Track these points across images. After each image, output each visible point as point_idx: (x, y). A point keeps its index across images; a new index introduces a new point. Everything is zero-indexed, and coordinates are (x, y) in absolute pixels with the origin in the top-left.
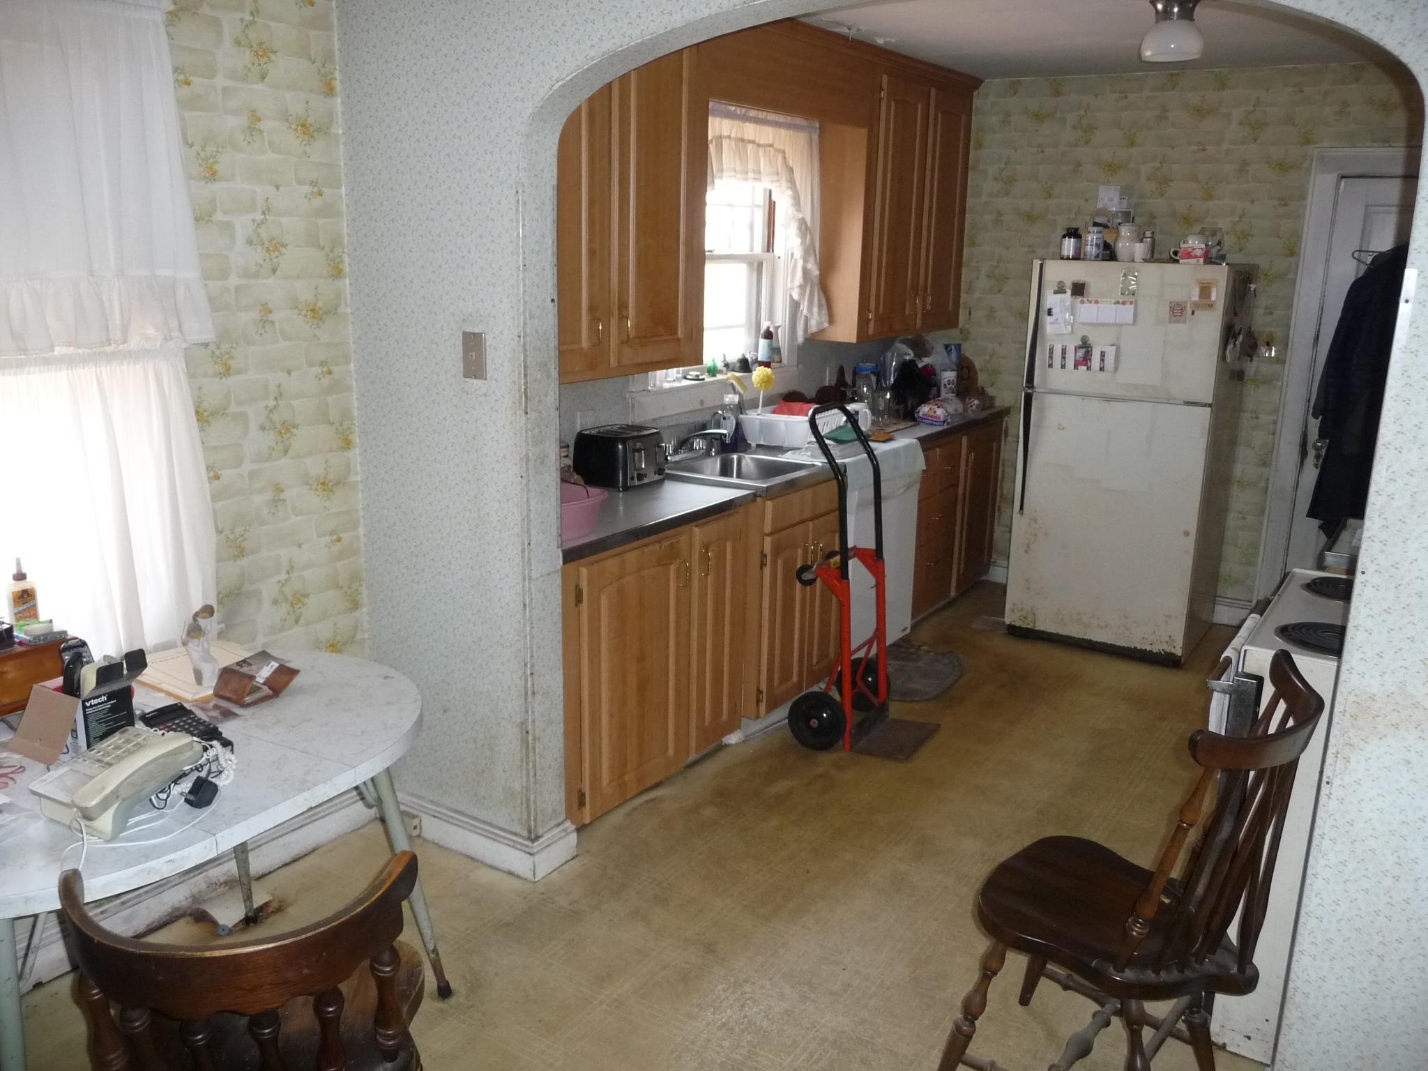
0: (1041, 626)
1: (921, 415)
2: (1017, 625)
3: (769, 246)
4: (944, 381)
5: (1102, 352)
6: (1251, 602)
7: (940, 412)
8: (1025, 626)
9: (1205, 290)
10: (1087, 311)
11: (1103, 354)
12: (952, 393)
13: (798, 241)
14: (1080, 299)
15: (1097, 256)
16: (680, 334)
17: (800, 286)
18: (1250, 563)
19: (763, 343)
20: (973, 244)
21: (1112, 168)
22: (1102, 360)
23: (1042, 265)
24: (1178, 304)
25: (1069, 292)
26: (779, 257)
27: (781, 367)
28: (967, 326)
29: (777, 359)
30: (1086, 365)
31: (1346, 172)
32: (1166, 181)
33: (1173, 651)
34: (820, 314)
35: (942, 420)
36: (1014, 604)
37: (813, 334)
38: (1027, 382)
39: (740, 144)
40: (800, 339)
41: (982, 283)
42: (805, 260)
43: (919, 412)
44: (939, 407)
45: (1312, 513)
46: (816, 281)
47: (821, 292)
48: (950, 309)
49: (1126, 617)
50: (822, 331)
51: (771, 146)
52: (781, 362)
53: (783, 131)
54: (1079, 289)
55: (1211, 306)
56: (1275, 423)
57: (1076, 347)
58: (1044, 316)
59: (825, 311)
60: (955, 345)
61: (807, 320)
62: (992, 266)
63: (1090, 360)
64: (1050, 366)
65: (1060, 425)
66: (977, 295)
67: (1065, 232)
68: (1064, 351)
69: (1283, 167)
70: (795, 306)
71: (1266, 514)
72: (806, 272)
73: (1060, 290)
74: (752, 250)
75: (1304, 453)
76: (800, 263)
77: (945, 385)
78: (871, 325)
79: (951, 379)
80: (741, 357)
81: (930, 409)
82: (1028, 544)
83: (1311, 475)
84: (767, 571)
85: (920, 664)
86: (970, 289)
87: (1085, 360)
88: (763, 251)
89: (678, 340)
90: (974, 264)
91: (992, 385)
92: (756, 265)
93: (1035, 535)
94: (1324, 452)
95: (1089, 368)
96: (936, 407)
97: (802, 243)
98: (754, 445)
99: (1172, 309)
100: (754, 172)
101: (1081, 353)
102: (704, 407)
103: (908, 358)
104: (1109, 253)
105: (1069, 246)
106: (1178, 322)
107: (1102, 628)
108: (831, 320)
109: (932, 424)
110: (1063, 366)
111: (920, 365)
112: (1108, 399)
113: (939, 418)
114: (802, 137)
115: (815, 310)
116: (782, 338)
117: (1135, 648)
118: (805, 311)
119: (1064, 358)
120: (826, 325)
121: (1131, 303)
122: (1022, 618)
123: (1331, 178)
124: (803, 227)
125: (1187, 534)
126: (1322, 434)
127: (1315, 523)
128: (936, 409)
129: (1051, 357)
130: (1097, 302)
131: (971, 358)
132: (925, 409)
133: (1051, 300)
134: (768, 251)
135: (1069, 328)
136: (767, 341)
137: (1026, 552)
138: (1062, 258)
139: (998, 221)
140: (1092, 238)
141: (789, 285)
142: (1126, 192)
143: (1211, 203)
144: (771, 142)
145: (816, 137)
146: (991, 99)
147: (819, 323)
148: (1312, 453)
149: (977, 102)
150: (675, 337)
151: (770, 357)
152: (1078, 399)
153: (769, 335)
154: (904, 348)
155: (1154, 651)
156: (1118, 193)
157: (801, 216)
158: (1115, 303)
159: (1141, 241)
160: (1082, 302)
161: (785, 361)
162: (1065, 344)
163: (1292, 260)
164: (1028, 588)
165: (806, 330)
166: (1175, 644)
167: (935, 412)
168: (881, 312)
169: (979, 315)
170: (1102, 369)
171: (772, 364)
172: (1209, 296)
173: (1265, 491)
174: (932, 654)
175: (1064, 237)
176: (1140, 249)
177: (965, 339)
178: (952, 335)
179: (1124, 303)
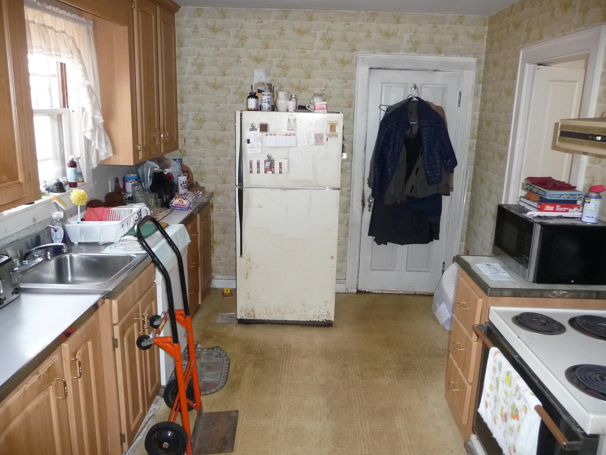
0: (258, 317)
1: (174, 204)
2: (244, 318)
3: (65, 103)
4: (180, 183)
5: (280, 163)
6: (345, 280)
7: (185, 202)
8: (249, 319)
9: (333, 127)
10: (269, 140)
11: (280, 164)
12: (186, 189)
13: (89, 100)
14: (265, 133)
15: (269, 109)
16: (21, 179)
17: (92, 131)
18: (343, 261)
19: (70, 171)
20: (183, 101)
21: (258, 60)
22: (281, 168)
23: (241, 114)
24: (319, 135)
25: (259, 130)
26: (73, 111)
27: (83, 185)
28: (184, 148)
29: (80, 179)
30: (271, 170)
31: (372, 66)
32: (286, 68)
33: (330, 319)
34: (107, 149)
35: (187, 207)
36: (242, 308)
37: (102, 161)
38: (239, 183)
39: (43, 28)
40: (95, 165)
41: (190, 123)
42: (94, 114)
43: (172, 203)
44: (184, 199)
45: (370, 234)
46: (102, 127)
47: (106, 134)
48: (175, 139)
49: (304, 305)
50: (108, 159)
51: (64, 32)
52: (83, 181)
53: (70, 23)
54: (264, 128)
55: (336, 136)
56: (350, 191)
57: (265, 160)
58: (245, 144)
59: (110, 147)
60: (179, 159)
61: (97, 152)
62: (195, 114)
63: (274, 167)
64: (251, 172)
65: (259, 205)
66: (188, 130)
67: (249, 95)
68: (258, 164)
69: (343, 63)
70: (88, 143)
71: (349, 236)
72: (94, 120)
73: (253, 129)
74: (52, 107)
75: (363, 205)
76: (90, 115)
77: (181, 184)
78: (140, 153)
79: (184, 181)
80: (56, 182)
81: (180, 201)
82: (247, 273)
83: (368, 215)
84: (118, 350)
85: (202, 360)
86: (183, 127)
87: (271, 168)
88: (61, 107)
89: (20, 183)
90: (184, 113)
91: (202, 181)
92: (56, 117)
93: (250, 268)
94: (372, 204)
95: (273, 172)
96: (182, 199)
97: (90, 102)
98: (76, 243)
99: (316, 138)
100: (55, 50)
101: (268, 164)
102: (36, 223)
103: (156, 169)
104: (274, 108)
105: (252, 103)
106: (320, 145)
107: (292, 313)
108: (114, 152)
109: (181, 210)
110: (258, 172)
111: (165, 173)
112: (285, 189)
113: (186, 206)
114: (83, 29)
115: (103, 145)
116: (82, 165)
117: (310, 321)
118: (97, 147)
119: (258, 167)
120: (111, 155)
121: (294, 135)
122: (247, 314)
123: (366, 69)
124: (90, 90)
125: (332, 258)
127: (371, 238)
128: (183, 201)
129: (251, 167)
130: (275, 135)
131: (188, 166)
132: (175, 202)
133: (248, 134)
134: (64, 107)
135: (260, 150)
136: (72, 169)
137: (246, 278)
138: (249, 110)
139: (196, 88)
140: (265, 98)
141: (83, 130)
142: (267, 74)
143: (310, 80)
144: (64, 30)
145: (91, 30)
146: (186, 18)
147: (107, 154)
148: (367, 204)
149: (177, 20)
150: (16, 182)
151: (76, 179)
152: (269, 190)
153: (73, 164)
154: (153, 164)
155: (320, 321)
156: (264, 74)
157: (89, 83)
158: (285, 135)
159: (290, 100)
160: (267, 135)
161: (85, 181)
162: (258, 159)
163: (351, 109)
164: (249, 298)
165: (98, 159)
166: (330, 316)
167: (183, 202)
168: (145, 145)
169: (190, 141)
170: (280, 172)
171: (78, 183)
172: (335, 131)
173: (348, 225)
174: (205, 350)
175: (249, 97)
176: (292, 105)
177: (184, 156)
178: (176, 154)
179: (290, 135)
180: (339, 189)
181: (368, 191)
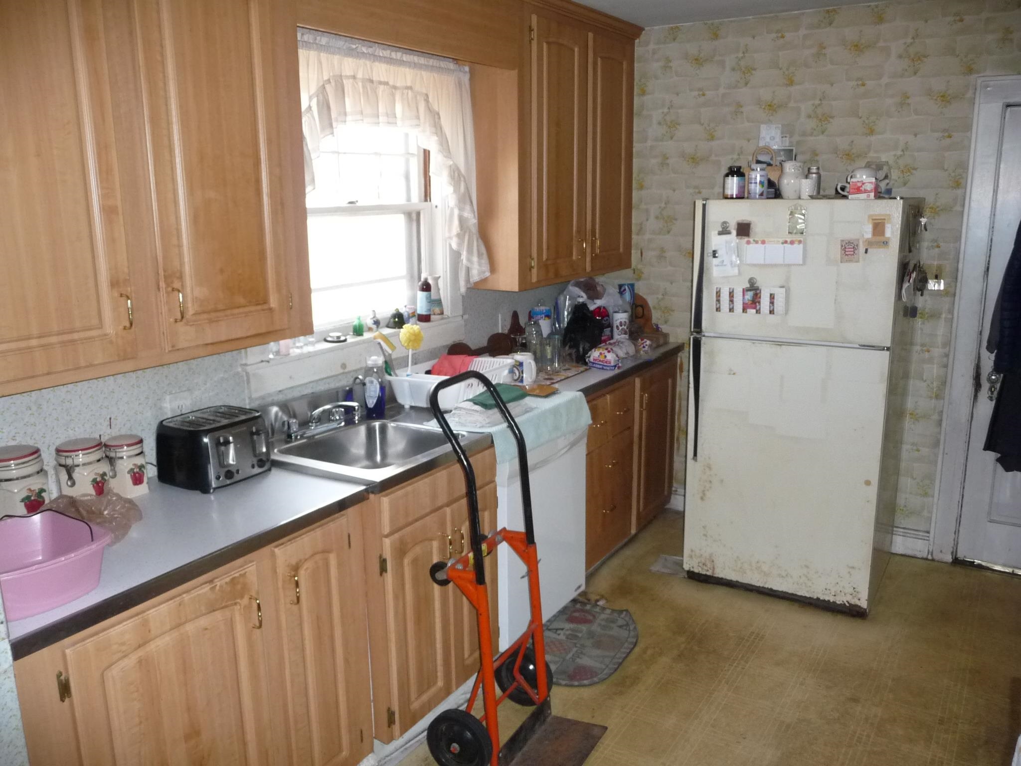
0: (720, 573)
1: (591, 359)
2: (696, 571)
3: (427, 196)
4: (616, 323)
5: (771, 295)
6: (928, 532)
7: (610, 357)
8: (704, 573)
9: (878, 227)
10: (754, 252)
11: (772, 297)
12: (625, 334)
13: (451, 189)
14: (746, 239)
15: (761, 194)
16: (273, 302)
17: (458, 235)
18: (926, 495)
19: (421, 295)
20: (641, 187)
21: (772, 108)
22: (772, 303)
23: (704, 206)
24: (849, 243)
25: (734, 232)
26: (436, 207)
27: (442, 319)
28: (639, 267)
29: (437, 310)
30: (755, 308)
31: (1012, 100)
32: (826, 118)
33: (858, 603)
34: (480, 265)
35: (612, 364)
36: (692, 551)
37: (476, 283)
38: (694, 328)
39: (368, 85)
40: (463, 290)
41: (652, 224)
42: (461, 209)
43: (589, 357)
44: (609, 352)
45: (988, 447)
46: (474, 230)
47: (480, 240)
48: (621, 250)
49: (807, 567)
50: (484, 281)
51: (410, 88)
52: (442, 313)
53: (425, 74)
54: (744, 230)
55: (885, 243)
56: (947, 355)
57: (743, 289)
58: (708, 258)
59: (485, 261)
60: (629, 285)
61: (468, 270)
62: (660, 207)
63: (759, 302)
64: (718, 309)
65: (731, 370)
66: (647, 236)
67: (727, 171)
68: (731, 295)
69: (945, 99)
70: (456, 256)
71: (941, 447)
72: (461, 220)
73: (724, 231)
74: (409, 199)
75: (978, 386)
76: (456, 212)
77: (617, 326)
78: (534, 271)
79: (623, 321)
80: (395, 312)
81: (601, 354)
82: (704, 491)
83: (986, 408)
85: (595, 627)
86: (640, 231)
87: (754, 303)
88: (420, 201)
89: (270, 309)
90: (643, 206)
91: (666, 322)
92: (414, 216)
93: (710, 482)
94: (998, 386)
95: (758, 312)
96: (606, 352)
97: (455, 191)
99: (844, 249)
100: (387, 115)
101: (749, 296)
102: (346, 370)
103: (581, 300)
104: (774, 191)
105: (733, 185)
106: (850, 261)
107: (783, 577)
108: (493, 268)
109: (603, 369)
110: (731, 310)
111: (592, 307)
112: (780, 344)
113: (610, 363)
114: (449, 81)
115: (475, 259)
116: (444, 290)
117: (818, 599)
118: (465, 261)
119: (731, 301)
120: (488, 274)
121: (800, 242)
122: (700, 564)
123: (997, 107)
124: (456, 175)
125: (868, 483)
126: (997, 368)
127: (992, 456)
128: (607, 354)
129: (718, 301)
130: (763, 242)
131: (645, 297)
132: (595, 354)
133: (715, 241)
134: (426, 200)
135: (736, 271)
136: (425, 293)
137: (702, 498)
138: (726, 198)
139: (664, 163)
140: (757, 176)
141: (447, 235)
142: (787, 131)
143: (873, 138)
144: (409, 84)
145: (465, 81)
146: (652, 46)
147: (481, 272)
148: (986, 386)
149: (639, 51)
150: (265, 307)
151: (429, 310)
152: (749, 343)
153: (426, 287)
154: (576, 291)
155: (838, 602)
156: (779, 132)
157: (451, 163)
158: (783, 243)
159: (807, 177)
160: (748, 243)
161: (447, 311)
162: (732, 287)
163: (959, 192)
164: (705, 535)
165: (468, 280)
166: (860, 596)
167: (605, 357)
168: (544, 259)
169: (650, 255)
170: (772, 312)
171: (432, 317)
172: (882, 233)
173: (939, 423)
174: (608, 611)
175: (727, 175)
176: (807, 186)
177: (638, 279)
178: (624, 276)
179: (792, 243)
180: (888, 349)
181: (988, 360)
